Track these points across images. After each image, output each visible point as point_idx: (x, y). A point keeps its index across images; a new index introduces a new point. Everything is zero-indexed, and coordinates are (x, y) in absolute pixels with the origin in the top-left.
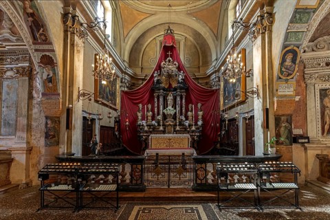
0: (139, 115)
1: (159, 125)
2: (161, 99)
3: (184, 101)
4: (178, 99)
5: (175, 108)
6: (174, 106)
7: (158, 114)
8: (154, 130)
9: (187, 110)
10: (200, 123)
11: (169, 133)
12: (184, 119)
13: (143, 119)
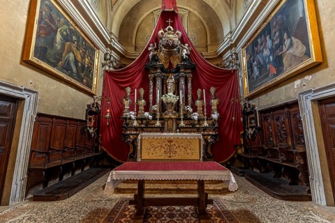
0: (127, 103)
1: (154, 119)
2: (159, 83)
3: (190, 85)
4: (182, 82)
5: (178, 94)
6: (176, 93)
7: (154, 103)
8: (147, 126)
9: (195, 98)
10: (215, 116)
11: (170, 131)
12: (191, 110)
13: (131, 109)
